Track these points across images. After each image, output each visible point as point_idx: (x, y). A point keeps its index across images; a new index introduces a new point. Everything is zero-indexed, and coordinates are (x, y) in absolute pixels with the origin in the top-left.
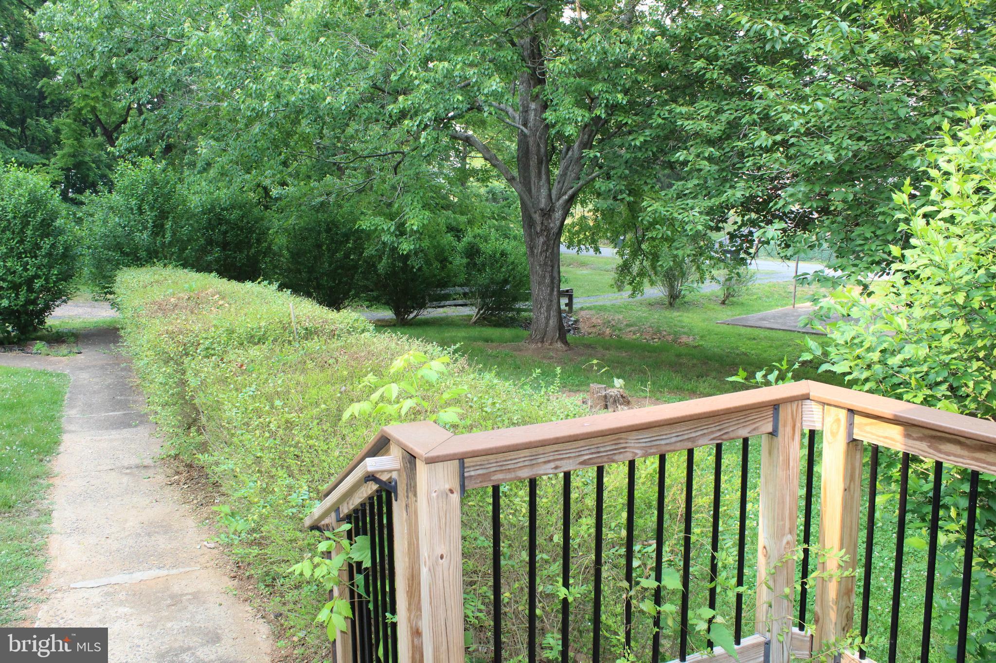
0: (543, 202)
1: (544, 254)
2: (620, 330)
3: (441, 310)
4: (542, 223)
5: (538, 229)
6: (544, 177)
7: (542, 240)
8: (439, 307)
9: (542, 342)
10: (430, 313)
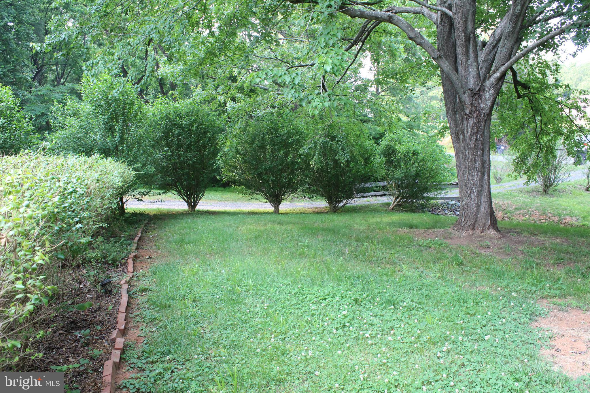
0: (472, 82)
1: (475, 137)
2: (510, 213)
3: (365, 199)
4: (472, 104)
5: (467, 111)
6: (472, 55)
7: (471, 122)
8: (364, 197)
9: (473, 229)
10: (357, 202)
